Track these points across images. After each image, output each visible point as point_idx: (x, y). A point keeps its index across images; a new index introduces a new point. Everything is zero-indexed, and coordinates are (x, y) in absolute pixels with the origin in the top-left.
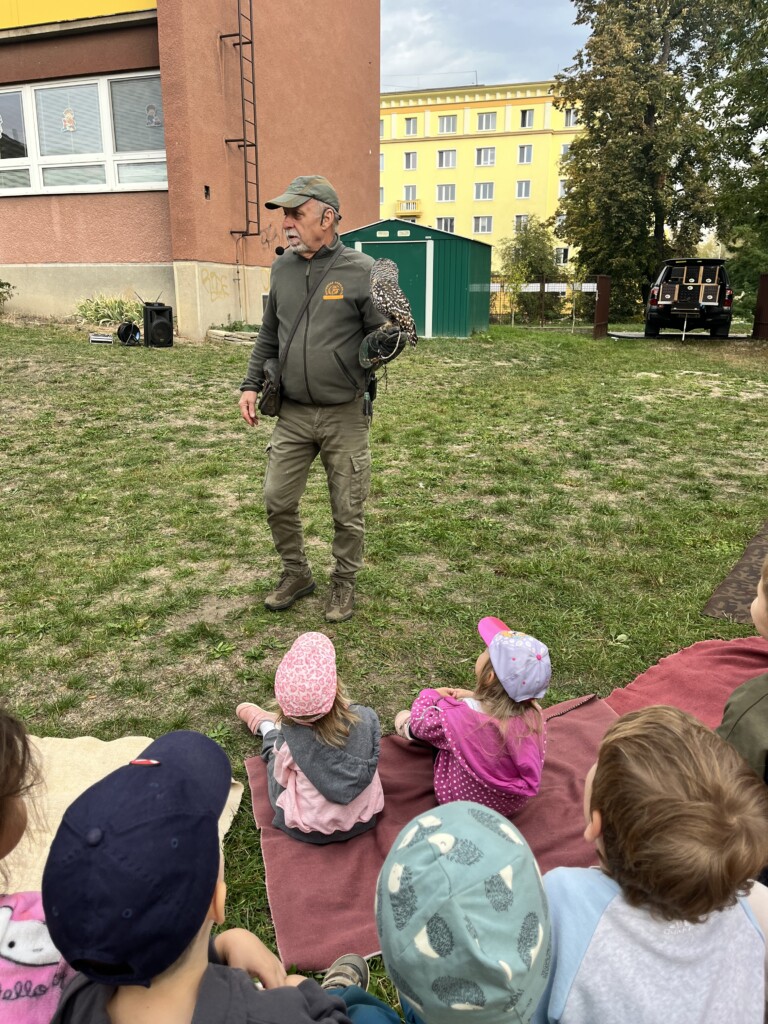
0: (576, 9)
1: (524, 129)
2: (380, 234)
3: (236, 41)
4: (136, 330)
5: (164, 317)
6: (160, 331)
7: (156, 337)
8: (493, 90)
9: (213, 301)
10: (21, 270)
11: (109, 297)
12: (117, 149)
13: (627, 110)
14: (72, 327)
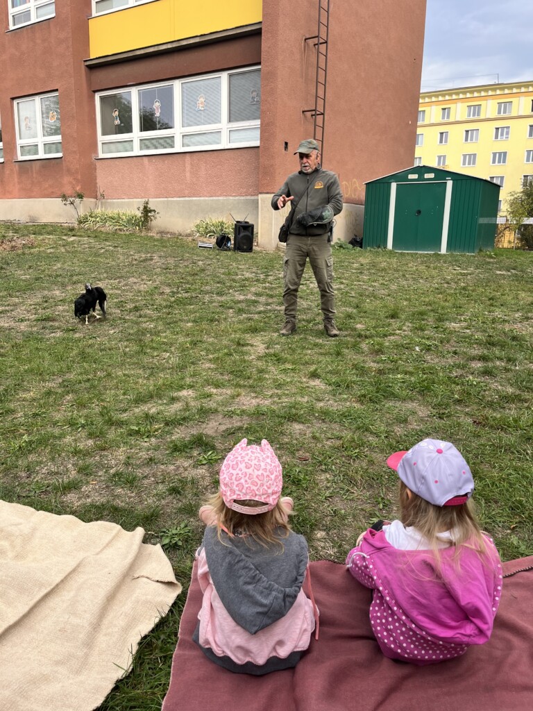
2: (411, 177)
3: (316, 42)
4: (229, 239)
5: (248, 231)
6: (245, 241)
7: (242, 245)
8: (510, 86)
10: (164, 202)
11: (214, 219)
12: (230, 120)
14: (190, 238)
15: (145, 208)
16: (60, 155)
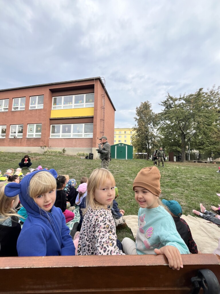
1: (125, 134)
2: (119, 145)
3: (103, 120)
4: (88, 157)
5: (92, 155)
7: (91, 158)
8: (121, 129)
10: (67, 148)
12: (85, 133)
13: (144, 131)
14: (76, 156)
15: (63, 150)
16: (40, 137)
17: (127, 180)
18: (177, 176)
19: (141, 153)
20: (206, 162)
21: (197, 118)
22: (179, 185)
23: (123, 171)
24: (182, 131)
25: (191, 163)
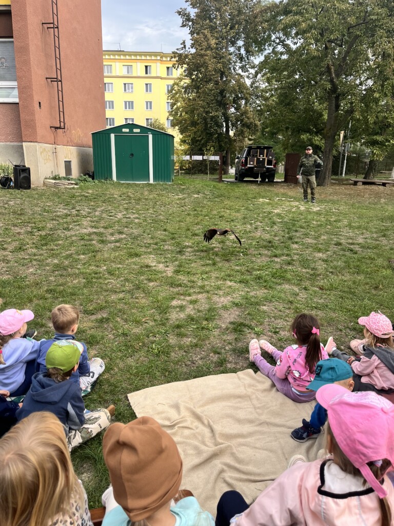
0: (182, 19)
1: (146, 75)
4: (11, 180)
5: (26, 173)
6: (24, 181)
7: (23, 184)
8: (130, 54)
9: (45, 164)
13: (213, 73)
17: (147, 266)
18: (293, 243)
19: (199, 158)
20: (384, 184)
21: (381, 38)
22: (289, 276)
23: (135, 232)
24: (332, 81)
25: (343, 187)
